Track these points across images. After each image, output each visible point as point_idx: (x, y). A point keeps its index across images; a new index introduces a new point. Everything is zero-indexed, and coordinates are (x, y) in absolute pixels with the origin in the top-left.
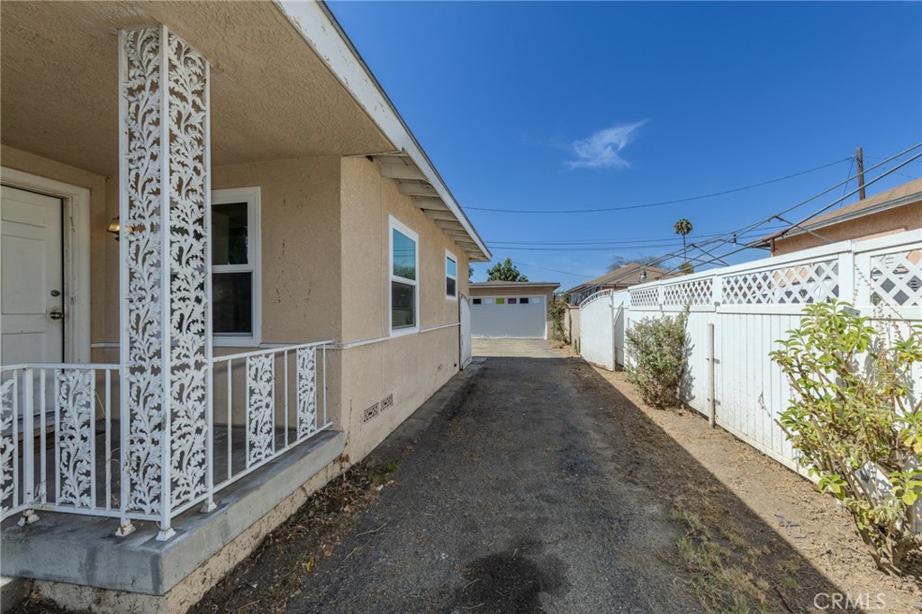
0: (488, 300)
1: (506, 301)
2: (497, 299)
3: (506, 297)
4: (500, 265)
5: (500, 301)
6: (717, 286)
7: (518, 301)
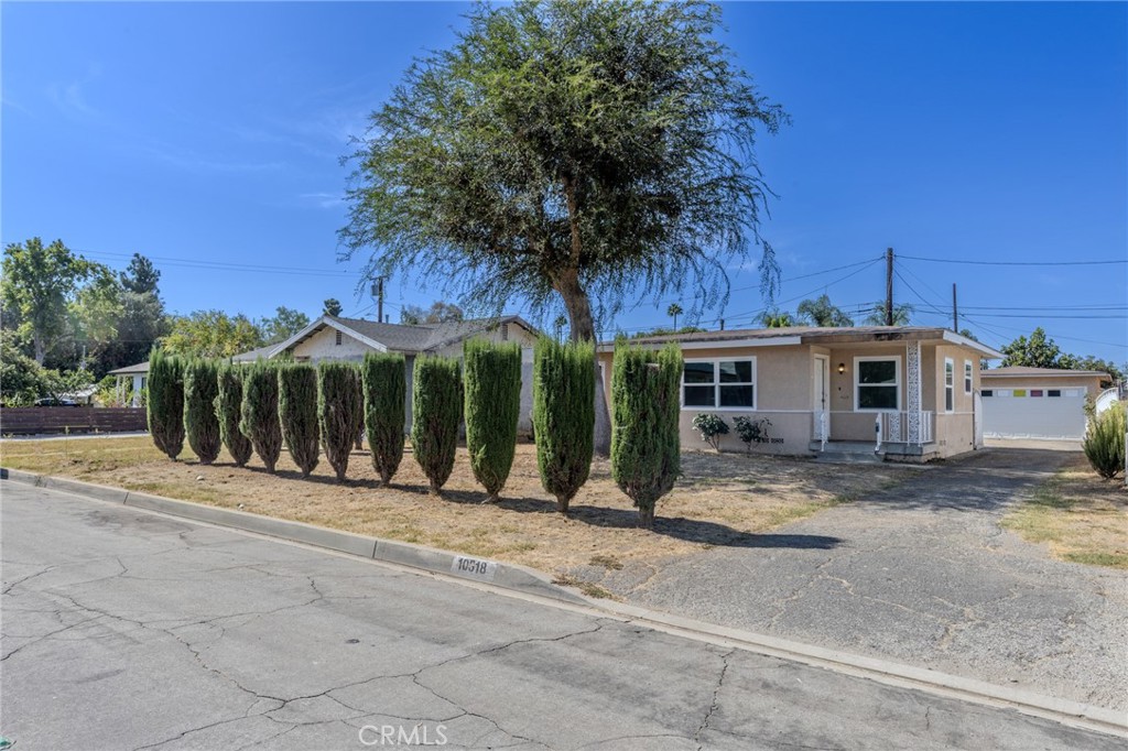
0: (1002, 392)
1: (1028, 393)
2: (1015, 391)
3: (1028, 389)
4: (1023, 339)
5: (1020, 394)
7: (1045, 393)
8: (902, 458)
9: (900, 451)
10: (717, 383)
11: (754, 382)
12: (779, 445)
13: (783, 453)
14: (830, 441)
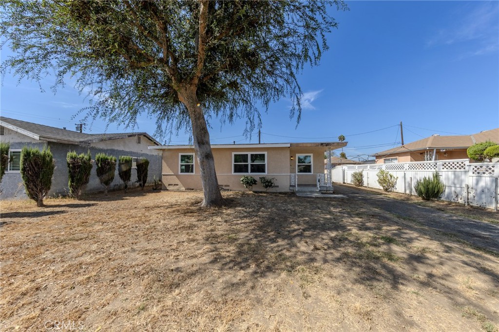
6: (369, 167)
8: (325, 192)
9: (325, 189)
10: (249, 163)
11: (266, 162)
12: (277, 188)
13: (278, 191)
14: (299, 185)
